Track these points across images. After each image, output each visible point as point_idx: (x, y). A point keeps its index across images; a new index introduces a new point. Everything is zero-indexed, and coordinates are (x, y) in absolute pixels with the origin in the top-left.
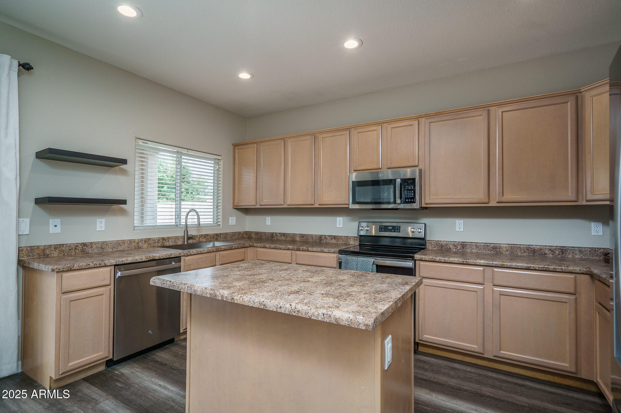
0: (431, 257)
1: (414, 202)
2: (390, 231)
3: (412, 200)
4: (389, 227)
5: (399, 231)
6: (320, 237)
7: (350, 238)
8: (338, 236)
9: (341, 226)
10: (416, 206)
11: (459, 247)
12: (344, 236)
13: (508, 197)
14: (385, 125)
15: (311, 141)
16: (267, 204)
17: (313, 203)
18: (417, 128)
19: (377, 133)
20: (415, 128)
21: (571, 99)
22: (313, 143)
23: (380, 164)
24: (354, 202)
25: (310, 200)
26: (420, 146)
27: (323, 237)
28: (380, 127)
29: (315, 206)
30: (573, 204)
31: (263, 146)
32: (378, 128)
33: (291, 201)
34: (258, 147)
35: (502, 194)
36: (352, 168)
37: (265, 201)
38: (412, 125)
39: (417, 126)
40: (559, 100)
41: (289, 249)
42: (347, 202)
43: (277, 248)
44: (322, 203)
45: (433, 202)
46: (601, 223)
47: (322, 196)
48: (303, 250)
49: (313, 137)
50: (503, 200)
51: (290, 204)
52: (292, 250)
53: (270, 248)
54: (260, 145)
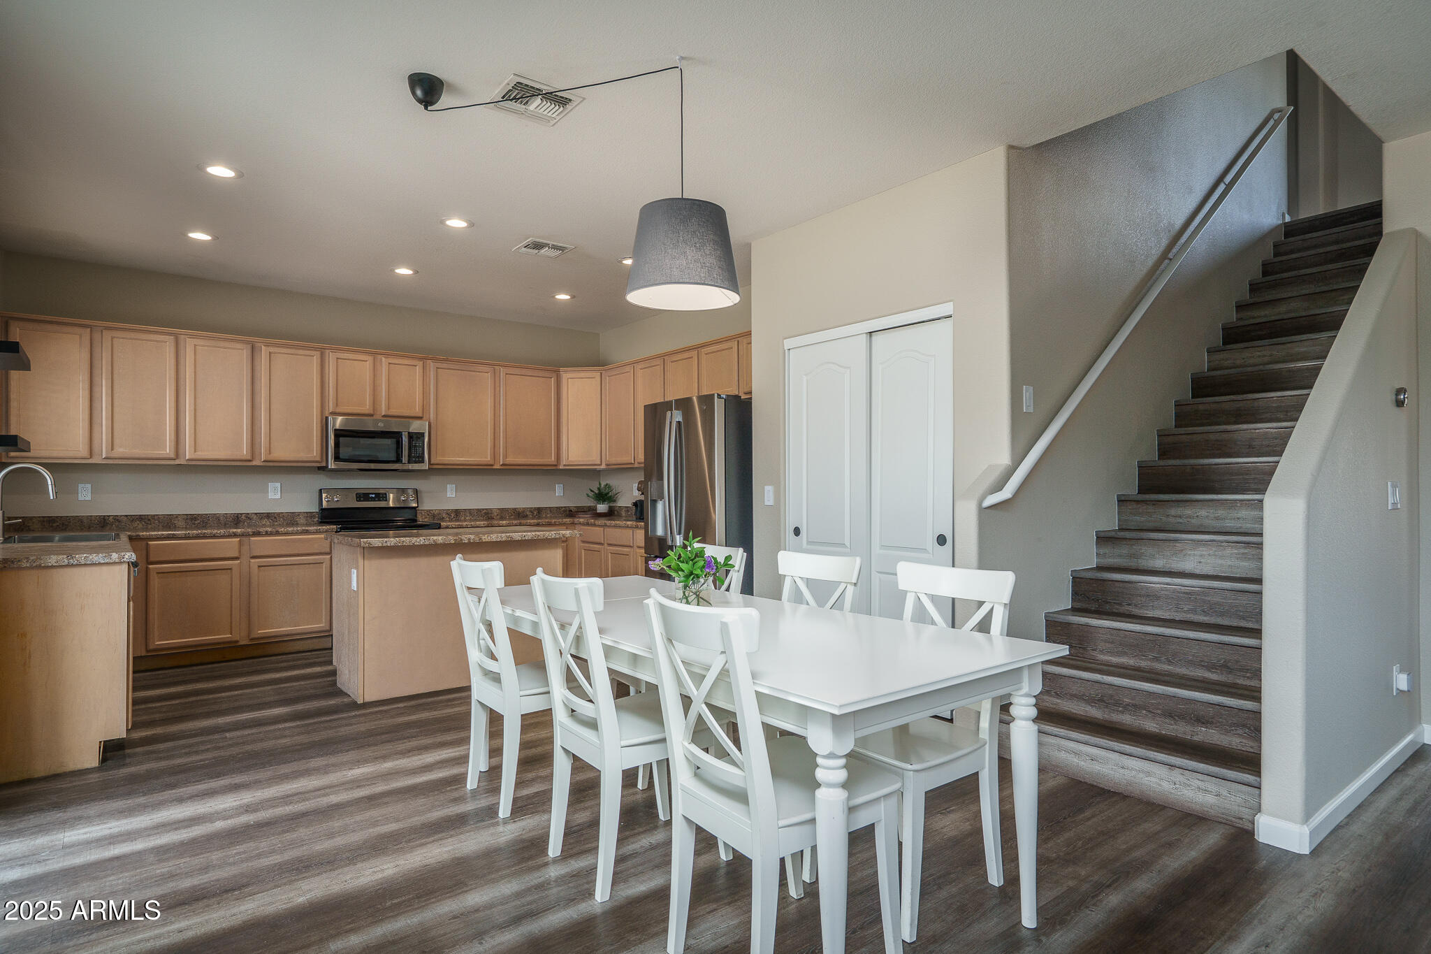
1: (423, 461)
2: (373, 499)
3: (420, 459)
4: (370, 495)
5: (386, 499)
6: (237, 516)
7: (299, 515)
9: (278, 496)
10: (425, 466)
13: (510, 460)
14: (379, 357)
15: (245, 353)
16: (126, 456)
17: (249, 458)
18: (421, 371)
19: (368, 365)
20: (418, 370)
21: (554, 375)
22: (250, 357)
23: (372, 409)
24: (337, 458)
25: (244, 452)
26: (425, 394)
27: (243, 517)
28: (372, 358)
29: (254, 463)
30: (554, 468)
31: (112, 338)
32: (370, 358)
33: (195, 451)
34: (97, 336)
35: (506, 456)
36: (327, 408)
37: (120, 451)
38: (416, 366)
39: (421, 368)
40: (547, 374)
41: (235, 535)
42: (318, 459)
43: (205, 537)
44: (269, 459)
45: (440, 462)
46: (562, 485)
47: (270, 447)
48: (267, 534)
49: (249, 347)
50: (506, 463)
51: (193, 457)
52: (242, 535)
53: (187, 537)
54: (104, 333)
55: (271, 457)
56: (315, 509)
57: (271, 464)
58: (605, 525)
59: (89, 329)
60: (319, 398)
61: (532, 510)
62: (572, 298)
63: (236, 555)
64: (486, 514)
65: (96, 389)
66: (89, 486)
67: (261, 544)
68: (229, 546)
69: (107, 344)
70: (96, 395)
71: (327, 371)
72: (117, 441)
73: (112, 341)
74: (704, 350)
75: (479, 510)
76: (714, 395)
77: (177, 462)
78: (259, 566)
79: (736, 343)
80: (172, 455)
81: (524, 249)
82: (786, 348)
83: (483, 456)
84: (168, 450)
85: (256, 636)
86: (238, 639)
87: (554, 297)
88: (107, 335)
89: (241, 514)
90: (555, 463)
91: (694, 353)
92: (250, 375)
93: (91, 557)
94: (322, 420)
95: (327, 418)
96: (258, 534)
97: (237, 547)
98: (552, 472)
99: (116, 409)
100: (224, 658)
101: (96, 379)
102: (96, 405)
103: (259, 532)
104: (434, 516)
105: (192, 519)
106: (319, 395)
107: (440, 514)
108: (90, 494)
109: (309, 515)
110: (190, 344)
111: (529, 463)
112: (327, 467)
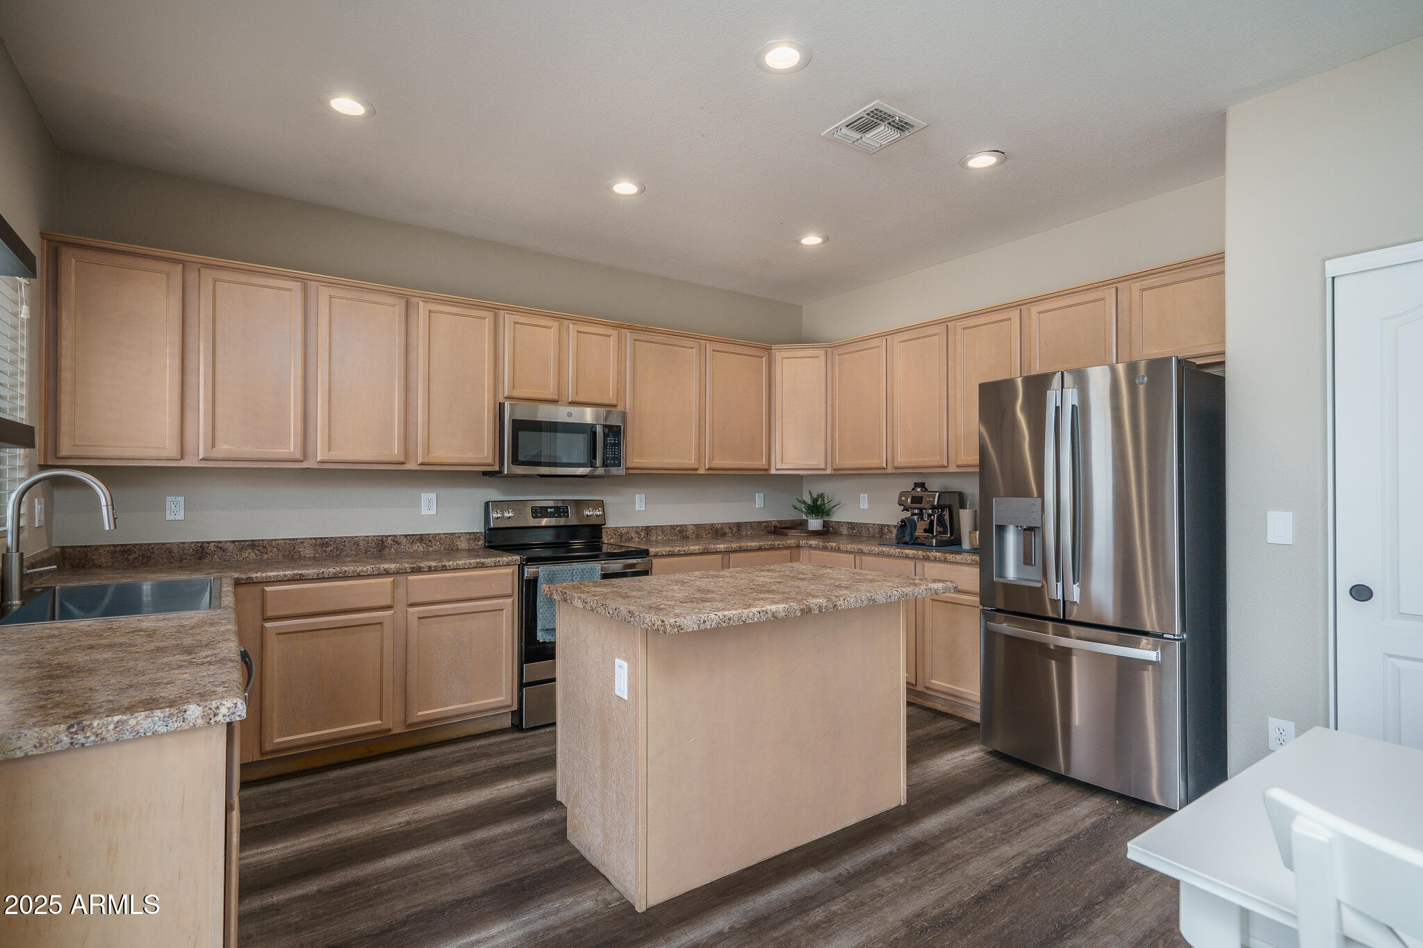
0: (668, 549)
1: (617, 465)
2: (550, 515)
3: (616, 462)
4: (549, 510)
5: (566, 514)
6: (381, 540)
7: (459, 537)
8: (428, 535)
9: (433, 512)
11: (643, 534)
12: (444, 534)
13: (718, 463)
14: (566, 322)
15: (398, 308)
16: (233, 456)
17: (402, 459)
18: (616, 342)
19: (552, 334)
20: (613, 341)
21: (766, 353)
22: (403, 319)
23: (557, 393)
24: (515, 460)
25: (394, 451)
26: (621, 374)
27: (389, 541)
28: (557, 323)
29: (407, 467)
30: (764, 473)
31: (215, 281)
32: (554, 324)
33: (329, 450)
34: (192, 277)
35: (711, 459)
36: (501, 391)
37: (226, 448)
38: (610, 336)
39: (616, 339)
40: (758, 352)
41: (387, 573)
42: (490, 461)
43: (345, 577)
44: (426, 461)
45: (638, 466)
46: (762, 494)
47: (428, 444)
48: (430, 570)
49: (403, 301)
50: (713, 466)
51: (326, 458)
52: (397, 573)
53: (320, 579)
54: (201, 272)
55: (431, 459)
56: (479, 528)
57: (430, 468)
58: (861, 552)
59: (181, 265)
60: (492, 377)
61: (731, 526)
62: (824, 242)
63: (388, 602)
64: (681, 531)
65: (191, 356)
66: (181, 499)
67: (423, 584)
68: (376, 589)
69: (207, 288)
70: (191, 365)
71: (501, 337)
72: (220, 434)
73: (214, 286)
74: (1035, 309)
75: (673, 527)
76: (1171, 358)
77: (305, 465)
78: (420, 618)
79: (1114, 290)
80: (298, 456)
81: (845, 130)
82: (1329, 275)
83: (686, 458)
84: (292, 448)
85: (415, 720)
86: (391, 727)
87: (798, 242)
88: (208, 275)
89: (387, 537)
90: (766, 467)
91: (1014, 315)
92: (403, 341)
93: (132, 722)
94: (495, 408)
95: (501, 406)
96: (418, 570)
97: (389, 588)
98: (759, 478)
99: (219, 388)
100: (369, 752)
101: (191, 341)
102: (190, 379)
103: (420, 567)
104: (621, 536)
105: (322, 545)
106: (492, 372)
107: (628, 533)
108: (182, 512)
109: (473, 536)
110: (323, 295)
111: (737, 466)
112: (500, 472)
